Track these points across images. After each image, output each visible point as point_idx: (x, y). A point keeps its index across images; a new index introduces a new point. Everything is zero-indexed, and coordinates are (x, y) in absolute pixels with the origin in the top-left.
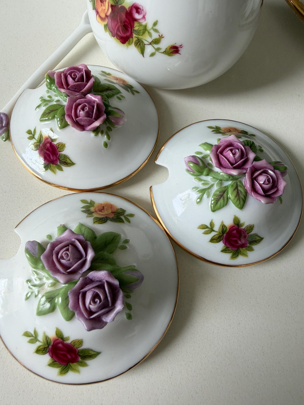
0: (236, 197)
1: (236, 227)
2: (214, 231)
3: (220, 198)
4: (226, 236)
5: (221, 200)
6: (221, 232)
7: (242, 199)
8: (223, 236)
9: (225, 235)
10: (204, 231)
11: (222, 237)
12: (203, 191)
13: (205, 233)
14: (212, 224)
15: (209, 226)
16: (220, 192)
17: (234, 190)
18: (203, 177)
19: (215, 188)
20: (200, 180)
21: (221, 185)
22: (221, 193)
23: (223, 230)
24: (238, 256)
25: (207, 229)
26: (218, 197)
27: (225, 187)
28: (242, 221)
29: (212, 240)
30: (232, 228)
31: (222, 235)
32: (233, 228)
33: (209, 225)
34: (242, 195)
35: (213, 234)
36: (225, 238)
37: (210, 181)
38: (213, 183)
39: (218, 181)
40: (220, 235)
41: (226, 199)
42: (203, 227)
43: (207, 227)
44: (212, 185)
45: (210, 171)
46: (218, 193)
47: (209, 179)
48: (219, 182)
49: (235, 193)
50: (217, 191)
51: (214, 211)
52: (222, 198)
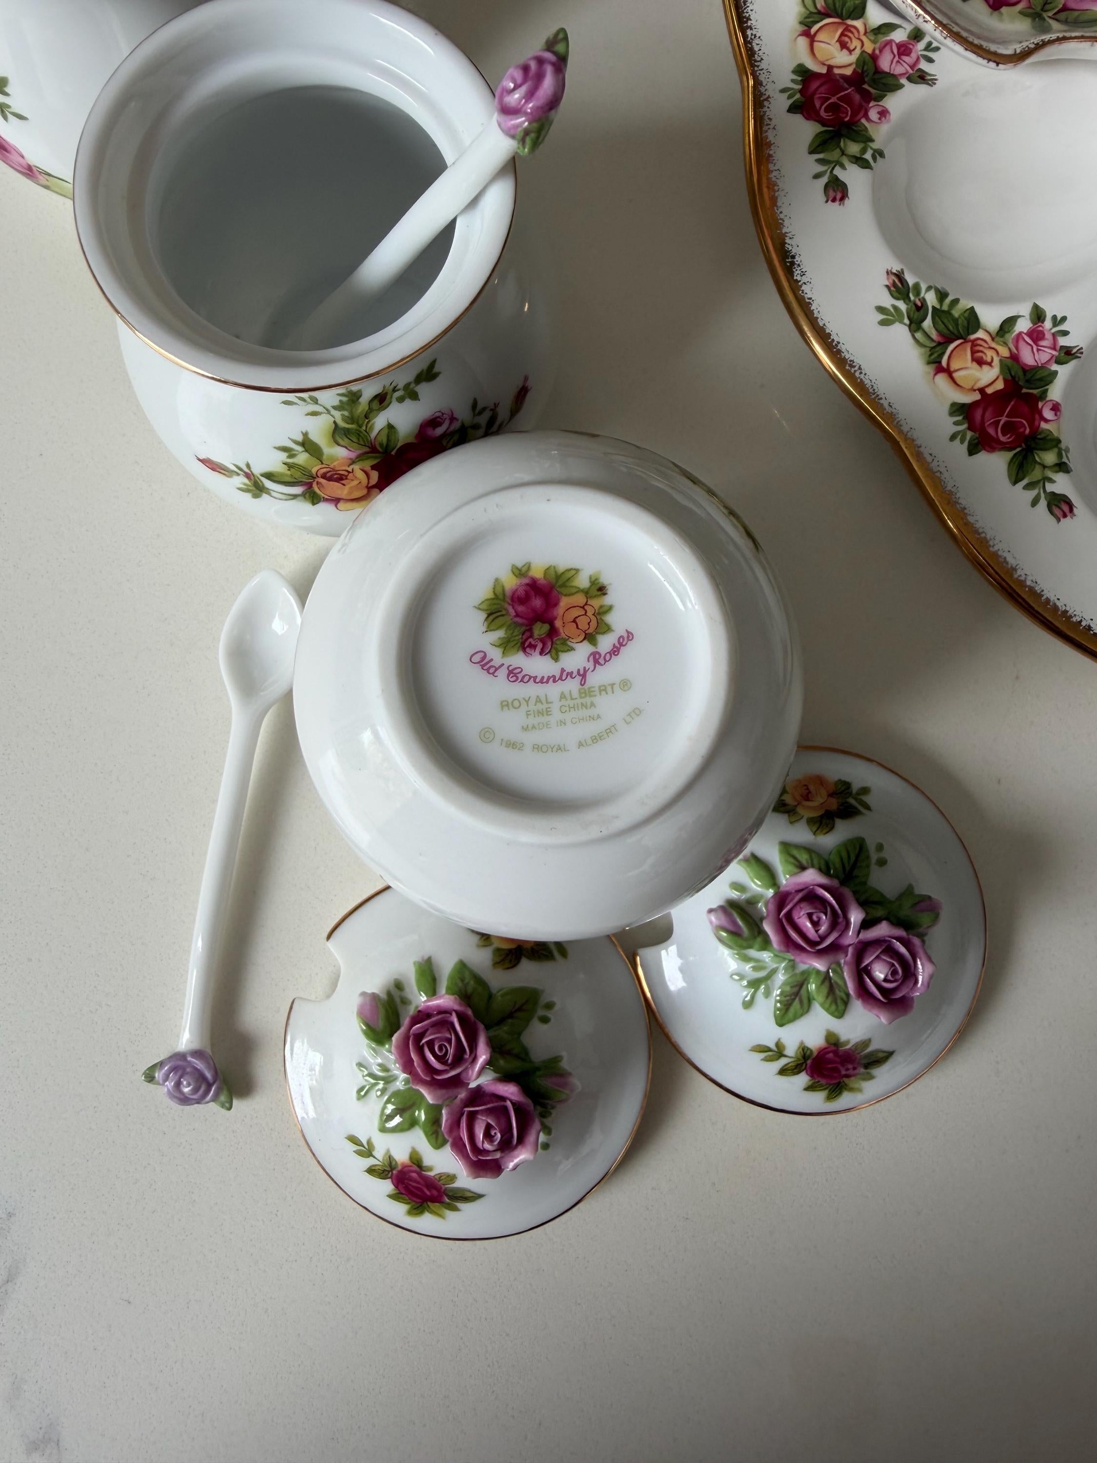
0: (827, 997)
1: (833, 1048)
2: (785, 1056)
3: (794, 999)
4: (812, 1063)
5: (796, 1004)
6: (801, 1058)
7: (842, 999)
8: (806, 1065)
9: (809, 1062)
10: (763, 1055)
11: (804, 1065)
12: (754, 984)
13: (766, 1059)
14: (779, 1044)
15: (774, 1048)
16: (792, 987)
17: (823, 982)
18: (753, 953)
19: (781, 977)
20: (746, 959)
21: (793, 970)
22: (795, 990)
23: (805, 1054)
24: (840, 1093)
25: (770, 1053)
26: (788, 998)
27: (803, 973)
28: (843, 1038)
29: (783, 1072)
30: (822, 1052)
31: (803, 1063)
32: (826, 1050)
33: (773, 1046)
34: (840, 991)
35: (783, 1061)
36: (811, 1066)
37: (767, 960)
38: (775, 966)
39: (787, 961)
40: (799, 1062)
41: (805, 1001)
42: (761, 1049)
43: (769, 1050)
44: (774, 971)
45: (766, 944)
46: (788, 989)
47: (766, 956)
48: (788, 963)
49: (825, 990)
50: (785, 984)
51: (781, 1024)
52: (797, 999)
